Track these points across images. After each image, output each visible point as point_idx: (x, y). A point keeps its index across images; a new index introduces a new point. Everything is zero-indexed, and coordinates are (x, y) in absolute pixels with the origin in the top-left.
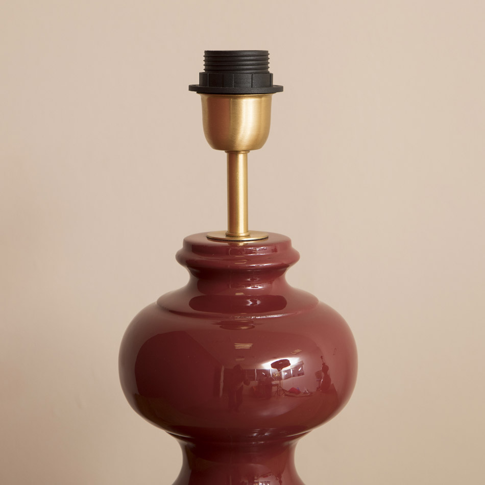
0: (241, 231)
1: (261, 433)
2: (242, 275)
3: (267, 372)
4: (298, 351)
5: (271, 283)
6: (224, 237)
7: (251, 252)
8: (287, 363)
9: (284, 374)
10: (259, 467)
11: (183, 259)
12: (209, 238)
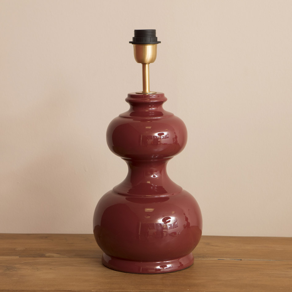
0: (147, 91)
1: (155, 156)
2: (148, 104)
3: (156, 137)
4: (167, 130)
5: (157, 107)
6: (141, 93)
7: (151, 97)
8: (163, 134)
9: (162, 138)
10: (154, 169)
11: (128, 100)
12: (136, 93)
